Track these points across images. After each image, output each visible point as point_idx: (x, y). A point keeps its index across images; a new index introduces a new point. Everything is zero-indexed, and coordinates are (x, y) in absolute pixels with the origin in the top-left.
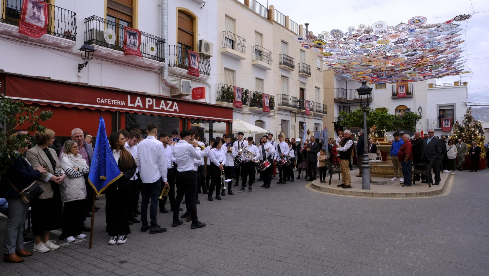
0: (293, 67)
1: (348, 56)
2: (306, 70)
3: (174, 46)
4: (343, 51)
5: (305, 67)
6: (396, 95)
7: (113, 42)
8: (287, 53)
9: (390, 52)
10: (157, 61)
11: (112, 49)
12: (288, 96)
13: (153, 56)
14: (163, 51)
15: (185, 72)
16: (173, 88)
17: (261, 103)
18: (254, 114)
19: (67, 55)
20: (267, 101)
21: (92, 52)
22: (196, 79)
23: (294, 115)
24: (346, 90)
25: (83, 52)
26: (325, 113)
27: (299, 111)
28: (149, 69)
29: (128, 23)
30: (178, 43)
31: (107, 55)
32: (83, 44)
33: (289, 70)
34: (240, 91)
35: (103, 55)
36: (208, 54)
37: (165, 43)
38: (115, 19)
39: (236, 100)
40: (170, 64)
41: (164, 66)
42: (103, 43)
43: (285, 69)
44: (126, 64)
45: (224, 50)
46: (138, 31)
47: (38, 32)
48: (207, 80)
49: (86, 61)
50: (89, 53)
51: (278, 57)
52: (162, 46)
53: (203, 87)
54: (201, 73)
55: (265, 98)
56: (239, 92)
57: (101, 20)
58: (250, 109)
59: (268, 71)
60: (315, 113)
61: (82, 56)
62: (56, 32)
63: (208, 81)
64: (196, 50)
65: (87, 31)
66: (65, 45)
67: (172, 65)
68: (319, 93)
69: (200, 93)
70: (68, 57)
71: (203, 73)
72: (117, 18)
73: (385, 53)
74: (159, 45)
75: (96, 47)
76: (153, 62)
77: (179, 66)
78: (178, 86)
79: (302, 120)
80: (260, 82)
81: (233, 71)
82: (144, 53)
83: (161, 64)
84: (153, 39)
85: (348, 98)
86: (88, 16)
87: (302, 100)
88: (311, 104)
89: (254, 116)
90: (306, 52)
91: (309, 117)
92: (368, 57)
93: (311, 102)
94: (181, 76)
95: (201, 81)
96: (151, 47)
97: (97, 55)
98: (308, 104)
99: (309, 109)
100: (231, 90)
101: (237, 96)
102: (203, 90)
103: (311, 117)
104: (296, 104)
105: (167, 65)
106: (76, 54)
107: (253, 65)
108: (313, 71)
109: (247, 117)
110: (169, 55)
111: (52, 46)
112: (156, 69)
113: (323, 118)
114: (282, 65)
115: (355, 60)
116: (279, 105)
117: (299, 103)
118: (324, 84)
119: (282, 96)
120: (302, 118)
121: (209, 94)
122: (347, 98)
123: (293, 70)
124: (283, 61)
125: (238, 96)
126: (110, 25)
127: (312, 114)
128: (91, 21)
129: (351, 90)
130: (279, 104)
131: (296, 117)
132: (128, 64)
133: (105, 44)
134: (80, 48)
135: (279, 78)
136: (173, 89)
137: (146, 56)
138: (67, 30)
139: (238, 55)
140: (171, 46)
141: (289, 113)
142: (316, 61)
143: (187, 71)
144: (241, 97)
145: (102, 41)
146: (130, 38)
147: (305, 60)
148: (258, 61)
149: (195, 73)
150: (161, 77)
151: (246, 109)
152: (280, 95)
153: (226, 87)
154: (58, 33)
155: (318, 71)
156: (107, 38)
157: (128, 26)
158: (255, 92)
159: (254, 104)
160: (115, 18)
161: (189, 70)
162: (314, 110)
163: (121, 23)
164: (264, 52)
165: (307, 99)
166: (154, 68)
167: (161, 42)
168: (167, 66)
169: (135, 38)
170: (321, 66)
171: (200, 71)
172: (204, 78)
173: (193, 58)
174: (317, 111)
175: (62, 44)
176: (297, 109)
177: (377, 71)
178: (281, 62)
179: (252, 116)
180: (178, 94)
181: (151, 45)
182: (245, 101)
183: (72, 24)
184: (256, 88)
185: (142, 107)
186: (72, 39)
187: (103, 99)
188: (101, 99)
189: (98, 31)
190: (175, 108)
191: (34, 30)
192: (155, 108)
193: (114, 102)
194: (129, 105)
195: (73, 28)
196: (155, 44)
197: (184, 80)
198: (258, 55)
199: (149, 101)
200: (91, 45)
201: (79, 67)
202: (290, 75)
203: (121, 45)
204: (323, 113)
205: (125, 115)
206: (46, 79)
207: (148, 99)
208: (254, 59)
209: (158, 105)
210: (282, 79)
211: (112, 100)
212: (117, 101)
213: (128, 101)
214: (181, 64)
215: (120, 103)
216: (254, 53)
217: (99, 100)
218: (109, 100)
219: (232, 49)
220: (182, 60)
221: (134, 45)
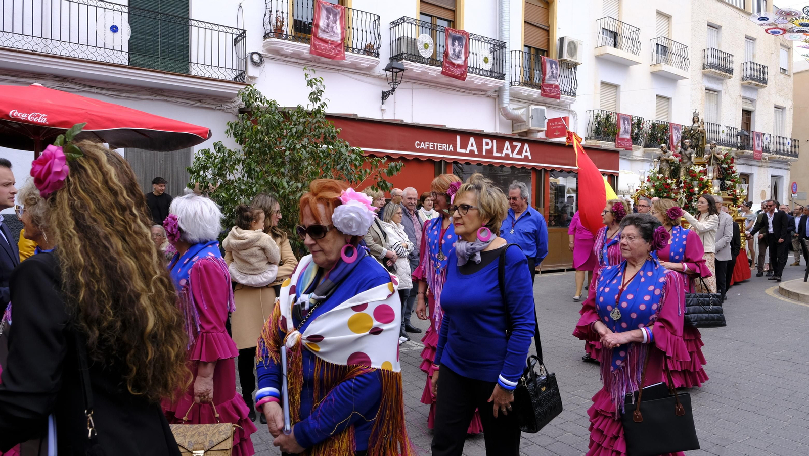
0: (730, 71)
2: (757, 74)
3: (520, 51)
5: (756, 70)
7: (429, 54)
8: (719, 45)
10: (493, 79)
11: (428, 66)
12: (719, 125)
13: (486, 71)
14: (502, 62)
15: (535, 93)
16: (515, 121)
19: (368, 79)
21: (401, 73)
22: (553, 105)
25: (388, 73)
26: (796, 155)
27: (740, 154)
28: (479, 92)
29: (449, 21)
30: (525, 46)
31: (421, 75)
32: (388, 62)
33: (723, 78)
34: (628, 121)
35: (416, 76)
36: (575, 61)
37: (506, 48)
38: (430, 18)
39: (621, 136)
40: (512, 82)
41: (504, 85)
42: (417, 58)
43: (715, 76)
44: (447, 87)
45: (601, 51)
46: (466, 33)
47: (333, 49)
48: (571, 105)
49: (393, 87)
50: (397, 75)
51: (700, 55)
52: (501, 53)
53: (565, 117)
54: (561, 94)
55: (674, 132)
56: (626, 122)
57: (414, 22)
58: (644, 152)
59: (680, 82)
60: (773, 156)
61: (387, 79)
62: (355, 47)
63: (573, 107)
65: (394, 42)
66: (366, 65)
67: (516, 84)
68: (782, 118)
69: (560, 127)
70: (369, 83)
71: (564, 94)
72: (434, 16)
74: (495, 52)
75: (407, 64)
76: (487, 81)
77: (526, 84)
78: (524, 118)
79: (745, 169)
80: (664, 102)
81: (616, 86)
82: (473, 67)
83: (499, 83)
84: (486, 44)
86: (395, 18)
87: (746, 133)
90: (758, 40)
91: (761, 164)
94: (529, 101)
95: (561, 107)
96: (484, 56)
97: (409, 76)
98: (759, 139)
99: (760, 149)
100: (613, 120)
101: (622, 129)
102: (565, 122)
103: (765, 164)
104: (733, 140)
105: (508, 84)
106: (379, 77)
107: (652, 73)
108: (772, 75)
109: (638, 165)
110: (511, 67)
111: (348, 67)
112: (490, 92)
113: (790, 165)
114: (707, 70)
117: (739, 137)
118: (794, 100)
120: (745, 166)
121: (574, 129)
123: (730, 78)
124: (709, 62)
125: (625, 129)
126: (426, 28)
127: (767, 158)
128: (400, 25)
132: (450, 87)
133: (419, 58)
134: (385, 68)
135: (700, 94)
136: (516, 123)
137: (477, 71)
138: (368, 42)
139: (626, 58)
140: (514, 52)
142: (778, 56)
143: (540, 91)
144: (630, 132)
146: (453, 45)
147: (754, 56)
148: (661, 66)
149: (554, 93)
150: (499, 104)
151: (638, 152)
153: (604, 115)
154: (357, 49)
155: (782, 76)
156: (422, 49)
157: (449, 26)
158: (655, 121)
159: (654, 142)
160: (431, 16)
162: (771, 150)
163: (439, 22)
164: (674, 48)
166: (488, 90)
167: (499, 47)
168: (507, 86)
169: (460, 46)
170: (790, 65)
171: (560, 89)
172: (567, 101)
173: (554, 66)
174: (777, 152)
175: (362, 64)
176: (735, 150)
178: (706, 63)
179: (646, 164)
180: (524, 129)
181: (484, 54)
182: (636, 138)
183: (374, 33)
184: (657, 114)
185: (476, 152)
186: (375, 56)
187: (422, 143)
188: (421, 143)
189: (409, 39)
190: (526, 154)
191: (328, 46)
192: (495, 154)
193: (437, 146)
194: (459, 150)
195: (376, 39)
196: (489, 52)
197: (533, 107)
198: (661, 54)
199: (487, 144)
200: (400, 62)
201: (383, 95)
202: (724, 88)
203: (441, 58)
204: (791, 155)
205: (453, 166)
206: (352, 117)
207: (485, 141)
208: (655, 63)
209: (500, 150)
210: (706, 95)
211: (436, 144)
212: (442, 146)
213: (457, 145)
215: (447, 148)
216: (655, 51)
217: (417, 143)
218: (431, 145)
219: (615, 47)
220: (530, 74)
221: (458, 56)
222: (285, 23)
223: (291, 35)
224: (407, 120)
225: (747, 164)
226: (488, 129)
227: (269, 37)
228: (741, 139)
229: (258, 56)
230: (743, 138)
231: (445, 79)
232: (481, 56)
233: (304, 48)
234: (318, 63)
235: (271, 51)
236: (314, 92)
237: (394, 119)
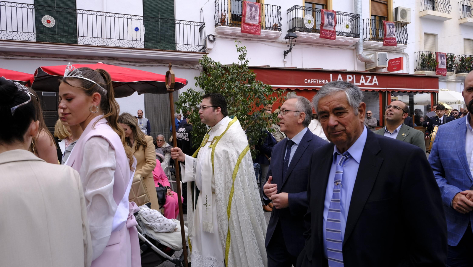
3: (369, 19)
7: (312, 26)
10: (352, 38)
11: (311, 33)
13: (348, 33)
14: (358, 27)
15: (380, 44)
16: (368, 62)
17: (472, 67)
19: (276, 44)
21: (295, 39)
22: (392, 50)
25: (287, 40)
28: (344, 46)
29: (323, 5)
30: (372, 15)
31: (307, 39)
32: (287, 33)
34: (444, 57)
35: (304, 40)
36: (405, 21)
37: (359, 18)
38: (311, 4)
39: (439, 67)
40: (364, 39)
41: (359, 41)
42: (304, 29)
44: (323, 45)
45: (424, 13)
46: (334, 11)
47: (255, 28)
48: (404, 50)
49: (290, 48)
50: (292, 40)
52: (357, 21)
53: (400, 58)
54: (397, 43)
57: (301, 8)
58: (456, 76)
61: (287, 43)
62: (267, 26)
63: (405, 51)
64: (392, 19)
65: (290, 21)
66: (274, 36)
67: (367, 39)
69: (397, 64)
70: (276, 46)
71: (399, 43)
72: (313, 3)
74: (353, 21)
75: (298, 33)
76: (349, 39)
77: (373, 39)
78: (373, 60)
80: (469, 43)
81: (435, 35)
82: (339, 32)
83: (356, 40)
84: (347, 17)
86: (290, 7)
94: (376, 49)
95: (397, 52)
96: (346, 24)
97: (299, 41)
100: (433, 57)
101: (440, 63)
102: (400, 61)
105: (362, 40)
106: (282, 43)
107: (461, 24)
109: (453, 85)
110: (364, 29)
111: (263, 39)
112: (350, 46)
121: (407, 65)
125: (442, 62)
126: (309, 11)
128: (293, 11)
132: (325, 45)
134: (285, 37)
136: (368, 64)
137: (342, 34)
138: (275, 23)
139: (441, 16)
140: (365, 20)
143: (383, 43)
144: (445, 64)
146: (327, 18)
148: (467, 19)
150: (356, 53)
151: (452, 76)
153: (427, 54)
156: (307, 24)
157: (323, 8)
158: (463, 56)
159: (463, 69)
160: (312, 3)
161: (385, 42)
163: (317, 7)
166: (349, 44)
167: (355, 17)
168: (361, 41)
169: (332, 18)
171: (396, 40)
172: (401, 48)
175: (272, 36)
179: (459, 84)
180: (373, 67)
181: (345, 23)
182: (450, 67)
183: (278, 17)
184: (465, 50)
186: (279, 30)
187: (309, 80)
188: (308, 80)
189: (299, 18)
190: (375, 82)
191: (251, 27)
193: (318, 81)
195: (279, 21)
196: (349, 21)
197: (379, 53)
198: (466, 11)
199: (350, 78)
200: (294, 32)
201: (284, 53)
203: (318, 28)
206: (266, 67)
207: (348, 76)
208: (462, 17)
209: (358, 81)
211: (317, 80)
212: (321, 81)
213: (330, 79)
214: (376, 36)
215: (324, 82)
216: (462, 10)
217: (306, 80)
218: (315, 81)
219: (433, 10)
220: (376, 32)
221: (331, 25)
222: (226, 17)
223: (230, 23)
224: (300, 67)
226: (350, 69)
227: (218, 26)
229: (212, 37)
231: (322, 41)
232: (344, 24)
233: (238, 30)
234: (246, 37)
235: (219, 33)
236: (242, 55)
237: (291, 67)
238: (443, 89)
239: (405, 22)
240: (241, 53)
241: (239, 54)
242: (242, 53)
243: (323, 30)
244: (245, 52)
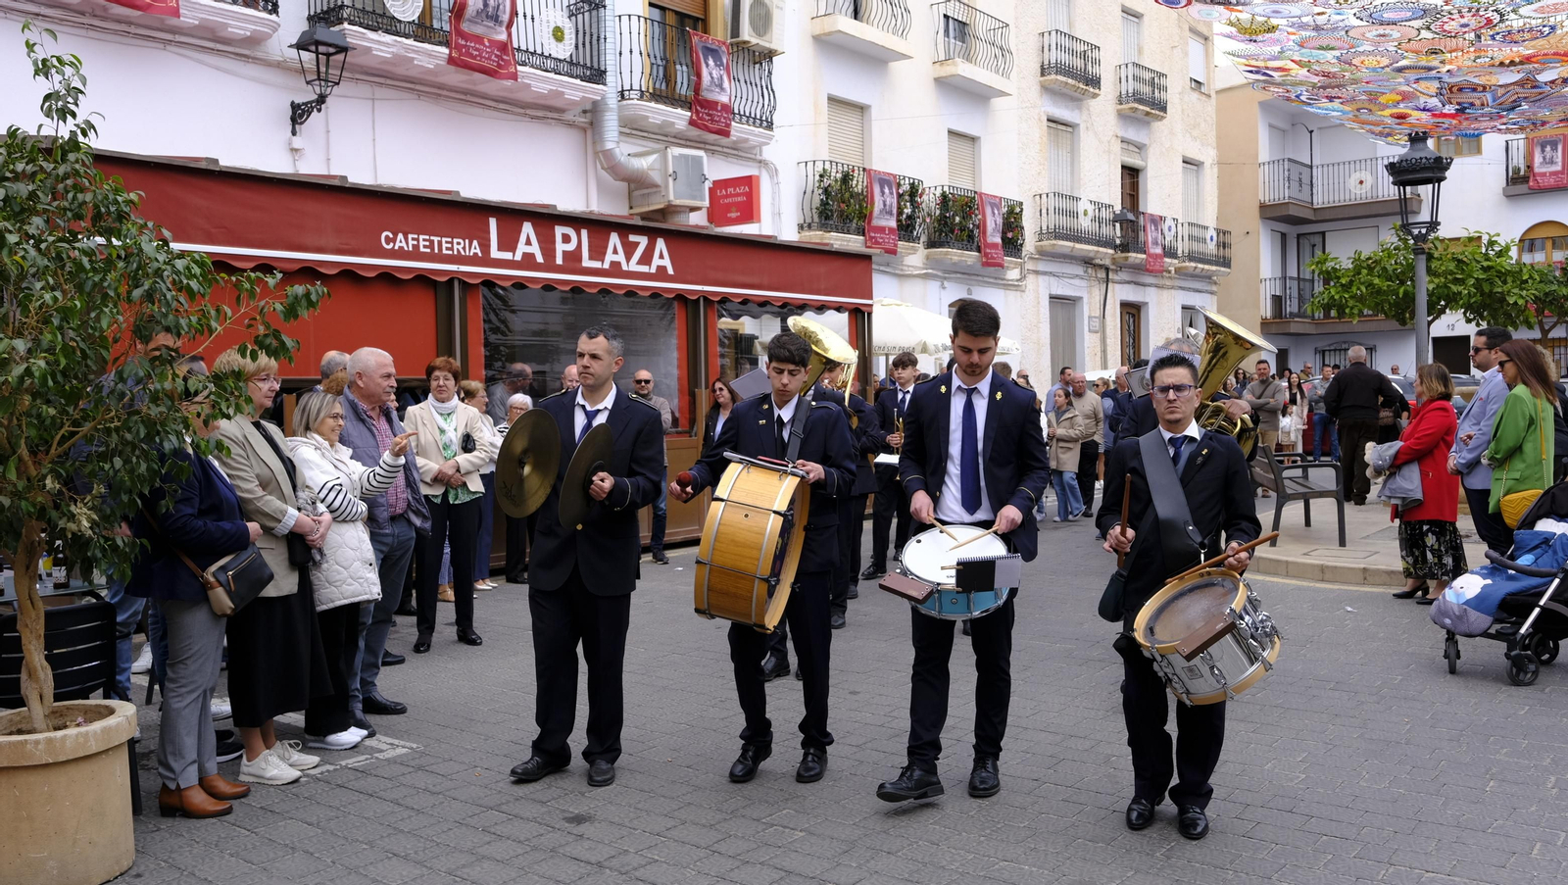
0: (1095, 82)
1: (1343, 33)
2: (1146, 90)
3: (639, 17)
4: (1323, 13)
5: (1144, 81)
6: (1525, 179)
7: (413, 13)
8: (1070, 25)
9: (1522, 11)
10: (578, 81)
11: (411, 42)
12: (1078, 199)
13: (560, 60)
14: (598, 40)
15: (679, 117)
16: (636, 184)
17: (972, 231)
18: (945, 278)
19: (254, 70)
20: (993, 223)
21: (341, 57)
22: (723, 147)
23: (1102, 274)
24: (1311, 167)
25: (305, 55)
26: (1226, 263)
27: (1122, 261)
28: (545, 112)
30: (651, 5)
31: (394, 64)
32: (304, 26)
33: (1080, 96)
34: (890, 188)
35: (378, 66)
36: (767, 45)
37: (605, 7)
39: (876, 222)
40: (623, 91)
41: (604, 98)
42: (381, 20)
43: (1065, 90)
44: (462, 97)
45: (827, 25)
48: (764, 148)
49: (319, 92)
50: (328, 60)
51: (1033, 43)
52: (594, 20)
53: (750, 177)
54: (741, 122)
55: (988, 211)
56: (887, 190)
58: (928, 257)
59: (997, 103)
60: (1184, 264)
61: (303, 71)
63: (768, 153)
64: (720, 30)
66: (242, 32)
67: (633, 94)
68: (1198, 184)
69: (739, 199)
70: (252, 79)
71: (747, 122)
73: (1502, 15)
74: (580, 17)
75: (354, 34)
76: (564, 87)
77: (656, 96)
78: (656, 177)
79: (1131, 294)
80: (963, 147)
81: (862, 108)
82: (527, 51)
83: (592, 91)
85: (1319, 201)
87: (1131, 216)
88: (1170, 229)
89: (946, 283)
90: (1145, 18)
91: (1161, 282)
92: (1425, 34)
93: (1169, 222)
94: (667, 136)
95: (740, 154)
96: (552, 26)
97: (362, 67)
98: (1157, 230)
99: (1159, 250)
100: (857, 186)
101: (878, 206)
102: (751, 188)
103: (1168, 283)
104: (1106, 231)
105: (615, 95)
106: (280, 66)
107: (940, 82)
108: (1176, 94)
109: (916, 288)
110: (621, 54)
111: (193, 36)
112: (571, 113)
113: (1216, 283)
114: (1048, 77)
115: (1371, 48)
116: (1041, 235)
117: (1118, 225)
118: (1219, 147)
119: (1052, 202)
120: (1132, 286)
121: (773, 204)
122: (1315, 201)
123: (1095, 96)
124: (1053, 61)
125: (885, 205)
127: (1172, 269)
129: (1331, 167)
130: (1041, 233)
131: (1110, 285)
132: (468, 98)
133: (385, 21)
134: (294, 42)
135: (1039, 130)
136: (636, 190)
137: (537, 61)
139: (880, 43)
140: (625, 19)
141: (1079, 270)
142: (1186, 54)
143: (689, 114)
144: (895, 211)
145: (374, 12)
147: (1140, 51)
148: (955, 64)
149: (719, 121)
150: (594, 143)
151: (915, 257)
152: (1044, 196)
153: (837, 172)
155: (1195, 96)
158: (946, 189)
159: (946, 235)
161: (697, 112)
162: (1180, 252)
164: (981, 26)
165: (1149, 212)
166: (566, 107)
167: (589, 4)
168: (612, 101)
170: (1208, 73)
171: (736, 111)
172: (754, 140)
173: (711, 62)
174: (1191, 257)
175: (230, 29)
176: (1111, 251)
177: (1460, 90)
178: (1046, 62)
179: (934, 285)
180: (657, 205)
181: (552, 19)
182: (908, 226)
184: (952, 172)
185: (540, 259)
186: (265, 9)
187: (400, 236)
188: (395, 235)
190: (662, 263)
192: (587, 263)
193: (440, 243)
194: (495, 253)
196: (566, 13)
197: (677, 151)
198: (955, 38)
199: (566, 239)
200: (336, 28)
201: (294, 113)
202: (1084, 117)
203: (442, 22)
204: (1217, 264)
205: (485, 290)
206: (203, 165)
207: (559, 231)
208: (942, 57)
209: (598, 252)
210: (1049, 134)
211: (436, 239)
212: (452, 243)
213: (489, 241)
214: (667, 86)
215: (464, 248)
216: (941, 32)
217: (387, 237)
218: (424, 240)
219: (855, 18)
220: (665, 72)
221: (496, 19)
224: (361, 178)
225: (1137, 283)
226: (570, 200)
228: (1121, 229)
230: (1125, 225)
231: (457, 78)
234: (104, 19)
236: (58, 92)
237: (326, 173)
238: (886, 301)
239: (769, 48)
240: (55, 83)
241: (44, 86)
242: (57, 87)
243: (461, 34)
244: (76, 83)
